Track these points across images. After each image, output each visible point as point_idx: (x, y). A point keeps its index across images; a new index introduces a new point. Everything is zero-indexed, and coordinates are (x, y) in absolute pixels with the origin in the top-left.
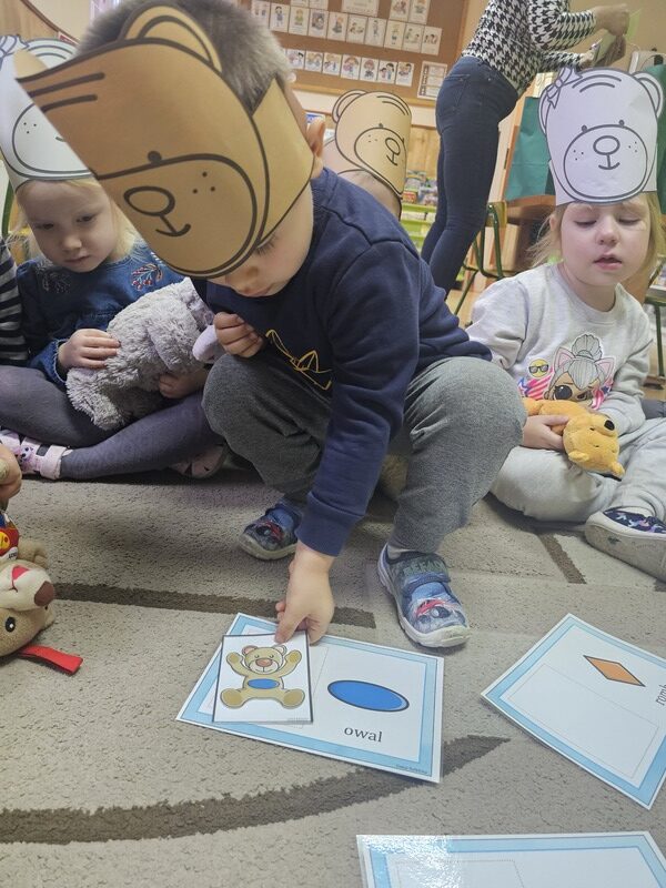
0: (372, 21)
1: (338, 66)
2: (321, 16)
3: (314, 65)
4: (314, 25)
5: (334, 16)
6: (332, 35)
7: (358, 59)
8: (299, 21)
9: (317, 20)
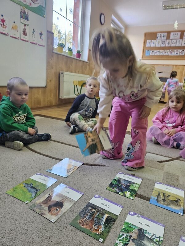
0: (178, 40)
1: (168, 53)
2: (164, 41)
3: (162, 53)
4: (162, 44)
5: (168, 41)
6: (167, 45)
7: (174, 50)
8: (159, 43)
9: (163, 42)
